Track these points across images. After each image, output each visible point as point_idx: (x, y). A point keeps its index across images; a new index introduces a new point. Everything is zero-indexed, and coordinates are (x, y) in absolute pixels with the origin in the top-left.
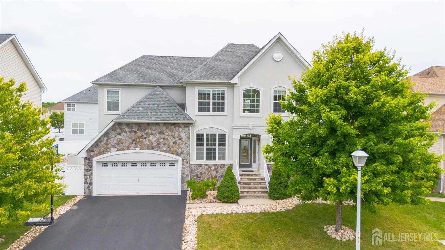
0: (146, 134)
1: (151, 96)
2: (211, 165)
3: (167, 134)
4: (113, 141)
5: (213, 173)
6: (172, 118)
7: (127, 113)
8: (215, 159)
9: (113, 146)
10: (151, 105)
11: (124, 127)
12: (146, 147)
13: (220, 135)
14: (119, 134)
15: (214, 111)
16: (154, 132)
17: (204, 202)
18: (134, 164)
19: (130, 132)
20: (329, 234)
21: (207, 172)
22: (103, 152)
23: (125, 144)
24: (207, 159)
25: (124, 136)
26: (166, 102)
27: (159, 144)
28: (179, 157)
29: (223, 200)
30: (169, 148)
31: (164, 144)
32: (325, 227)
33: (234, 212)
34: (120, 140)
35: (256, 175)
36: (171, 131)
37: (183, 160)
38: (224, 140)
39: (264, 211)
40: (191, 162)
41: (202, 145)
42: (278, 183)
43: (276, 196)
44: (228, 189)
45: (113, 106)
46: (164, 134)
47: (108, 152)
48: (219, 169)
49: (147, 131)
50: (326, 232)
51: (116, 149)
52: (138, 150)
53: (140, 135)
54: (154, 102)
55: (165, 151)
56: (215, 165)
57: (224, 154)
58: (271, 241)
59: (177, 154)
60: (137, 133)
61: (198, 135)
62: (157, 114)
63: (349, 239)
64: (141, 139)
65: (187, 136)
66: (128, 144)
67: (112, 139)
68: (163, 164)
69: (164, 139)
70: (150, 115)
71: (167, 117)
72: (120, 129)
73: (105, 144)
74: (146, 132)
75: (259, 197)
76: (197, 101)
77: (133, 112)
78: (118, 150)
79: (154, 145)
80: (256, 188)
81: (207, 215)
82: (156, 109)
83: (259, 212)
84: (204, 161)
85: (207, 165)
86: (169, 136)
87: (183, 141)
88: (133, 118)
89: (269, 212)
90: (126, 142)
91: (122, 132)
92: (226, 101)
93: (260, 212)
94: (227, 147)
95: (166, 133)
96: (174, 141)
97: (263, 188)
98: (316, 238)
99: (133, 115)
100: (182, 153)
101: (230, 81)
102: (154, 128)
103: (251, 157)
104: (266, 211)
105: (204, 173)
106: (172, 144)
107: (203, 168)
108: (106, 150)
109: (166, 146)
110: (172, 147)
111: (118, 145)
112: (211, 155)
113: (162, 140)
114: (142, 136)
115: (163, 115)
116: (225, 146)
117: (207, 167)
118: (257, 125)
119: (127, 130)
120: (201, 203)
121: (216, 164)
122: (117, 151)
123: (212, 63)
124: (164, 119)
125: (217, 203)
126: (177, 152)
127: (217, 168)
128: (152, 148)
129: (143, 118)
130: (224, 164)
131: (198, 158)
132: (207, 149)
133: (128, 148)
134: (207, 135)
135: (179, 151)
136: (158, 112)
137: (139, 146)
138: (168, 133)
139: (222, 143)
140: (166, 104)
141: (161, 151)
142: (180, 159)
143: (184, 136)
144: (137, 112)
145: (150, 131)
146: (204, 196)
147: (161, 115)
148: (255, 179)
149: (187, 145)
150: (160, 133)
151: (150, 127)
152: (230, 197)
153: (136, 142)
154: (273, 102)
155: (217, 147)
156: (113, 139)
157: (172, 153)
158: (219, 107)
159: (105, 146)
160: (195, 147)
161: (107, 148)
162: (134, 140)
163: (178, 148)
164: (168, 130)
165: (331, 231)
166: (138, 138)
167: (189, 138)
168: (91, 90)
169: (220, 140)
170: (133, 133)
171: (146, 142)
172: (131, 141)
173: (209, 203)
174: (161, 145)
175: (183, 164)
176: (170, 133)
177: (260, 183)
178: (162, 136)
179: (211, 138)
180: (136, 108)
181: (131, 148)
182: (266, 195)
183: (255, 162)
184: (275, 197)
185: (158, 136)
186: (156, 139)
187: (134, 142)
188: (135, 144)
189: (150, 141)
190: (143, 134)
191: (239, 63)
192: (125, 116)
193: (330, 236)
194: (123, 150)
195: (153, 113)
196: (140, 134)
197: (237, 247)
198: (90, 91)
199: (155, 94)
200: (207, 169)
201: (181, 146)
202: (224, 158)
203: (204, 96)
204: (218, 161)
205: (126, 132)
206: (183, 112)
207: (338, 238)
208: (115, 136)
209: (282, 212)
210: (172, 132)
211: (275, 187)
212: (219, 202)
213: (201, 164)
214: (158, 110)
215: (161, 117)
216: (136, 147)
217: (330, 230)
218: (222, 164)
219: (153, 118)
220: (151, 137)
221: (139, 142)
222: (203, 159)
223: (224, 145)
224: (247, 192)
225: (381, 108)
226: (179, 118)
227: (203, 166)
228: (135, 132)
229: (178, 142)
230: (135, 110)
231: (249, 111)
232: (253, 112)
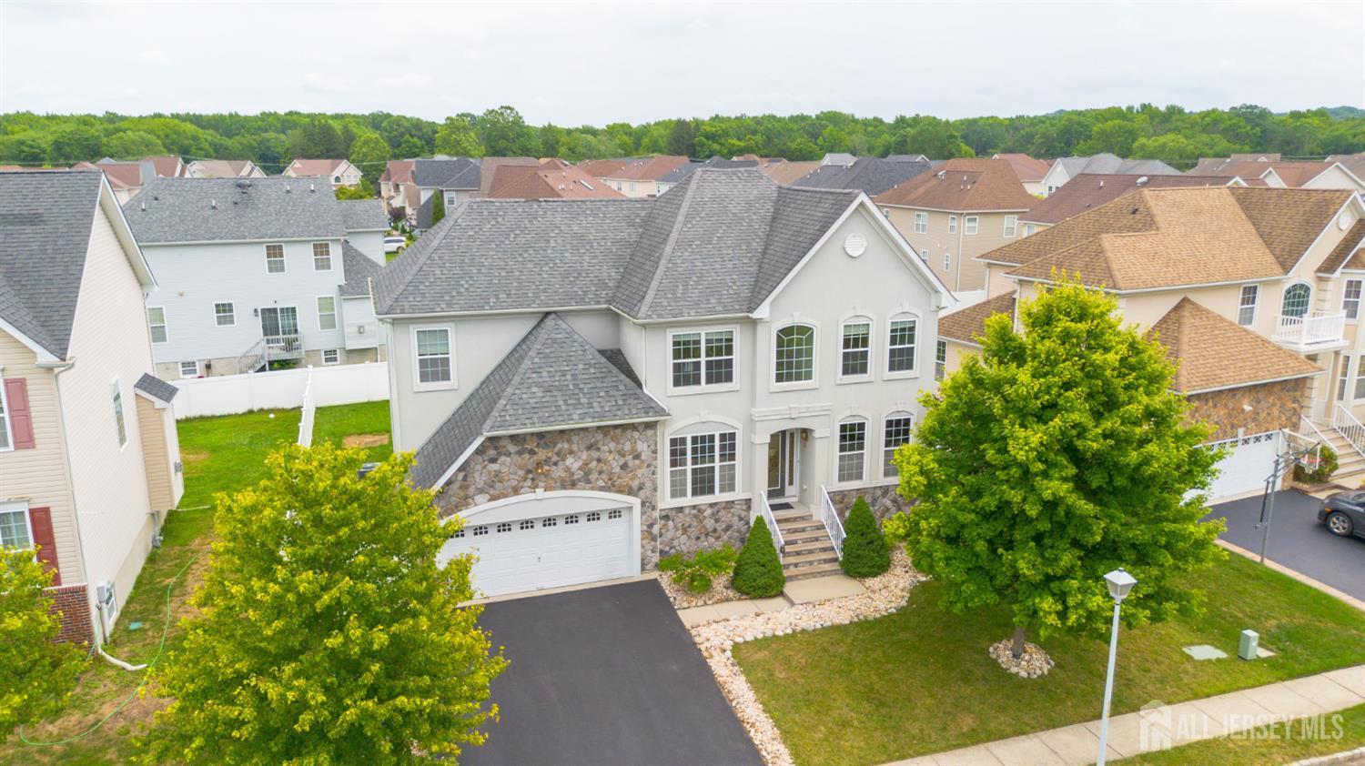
0: (558, 454)
1: (547, 351)
2: (703, 507)
3: (605, 448)
4: (479, 479)
5: (710, 523)
6: (619, 413)
7: (508, 407)
8: (711, 491)
9: (481, 491)
10: (557, 378)
11: (503, 443)
12: (558, 484)
13: (723, 437)
14: (493, 461)
15: (709, 381)
16: (575, 448)
17: (710, 602)
18: (527, 524)
19: (520, 453)
20: (1004, 666)
21: (695, 523)
22: (457, 507)
23: (509, 483)
24: (695, 493)
25: (504, 465)
26: (589, 364)
27: (588, 473)
28: (635, 498)
29: (753, 594)
30: (610, 479)
31: (600, 473)
32: (991, 649)
33: (799, 629)
34: (497, 473)
35: (802, 518)
36: (615, 439)
37: (643, 504)
38: (733, 447)
39: (856, 620)
40: (661, 506)
41: (683, 463)
42: (866, 542)
43: (863, 571)
44: (763, 569)
45: (435, 369)
46: (599, 449)
47: (467, 505)
48: (722, 513)
49: (559, 446)
50: (995, 661)
51: (487, 497)
52: (540, 492)
53: (544, 457)
54: (562, 368)
55: (602, 489)
56: (711, 505)
57: (732, 478)
58: (909, 700)
59: (631, 492)
60: (535, 453)
61: (673, 442)
62: (580, 404)
63: (1043, 673)
64: (546, 468)
65: (652, 447)
66: (516, 483)
67: (476, 475)
68: (593, 516)
69: (599, 460)
70: (564, 407)
71: (607, 409)
72: (496, 448)
73: (461, 487)
74: (557, 449)
75: (823, 574)
76: (671, 361)
77: (521, 402)
78: (493, 499)
79: (575, 477)
80: (810, 552)
81: (746, 643)
82: (571, 387)
83: (847, 622)
84: (688, 500)
85: (694, 507)
86: (610, 452)
87: (643, 462)
88: (527, 421)
89: (866, 621)
90: (511, 476)
91: (500, 454)
92: (736, 357)
93: (851, 623)
94: (738, 462)
95: (602, 448)
96: (621, 462)
97: (824, 550)
98: (985, 679)
99: (525, 411)
100: (640, 488)
101: (751, 315)
102: (575, 439)
103: (783, 472)
104: (861, 617)
105: (689, 527)
106: (617, 470)
107: (686, 516)
108: (465, 502)
109: (604, 476)
110: (619, 477)
111: (492, 487)
112: (703, 484)
113: (595, 463)
114: (547, 461)
115: (595, 404)
116: (734, 460)
117: (694, 512)
118: (808, 408)
119: (512, 448)
120: (706, 604)
121: (716, 504)
122: (490, 500)
124: (602, 417)
125: (740, 599)
126: (630, 488)
127: (718, 512)
128: (573, 485)
129: (552, 419)
130: (733, 502)
131: (673, 495)
132: (694, 471)
133: (516, 491)
134: (695, 440)
135: (635, 484)
136: (581, 395)
137: (540, 484)
138: (608, 446)
139: (729, 451)
140: (592, 371)
141: (592, 489)
142: (636, 502)
143: (645, 449)
144: (531, 401)
145: (566, 445)
146: (706, 587)
147: (590, 405)
148: (803, 530)
149: (653, 468)
150: (589, 448)
151: (565, 437)
152: (770, 585)
153: (535, 476)
154: (842, 351)
155: (717, 464)
156: (478, 473)
157: (620, 492)
158: (720, 372)
159: (462, 494)
160: (668, 469)
161: (466, 497)
162: (529, 471)
163: (633, 479)
164: (608, 439)
165: (1005, 659)
166: (539, 465)
167: (655, 452)
168: (160, 197)
169: (723, 448)
170: (527, 456)
171: (558, 472)
172: (521, 473)
173: (722, 601)
174: (594, 476)
175: (643, 513)
176: (612, 445)
177: (817, 539)
178: (595, 454)
179: (703, 445)
180: (525, 390)
181: (522, 491)
182: (836, 566)
183: (791, 483)
184: (859, 573)
185: (585, 455)
186: (580, 463)
187: (530, 476)
188: (533, 479)
189: (568, 469)
190: (549, 455)
192: (508, 418)
193: (1007, 669)
194: (505, 496)
195: (569, 402)
196: (542, 454)
197: (856, 723)
198: (156, 199)
199: (554, 341)
200: (695, 516)
201: (639, 472)
202: (732, 488)
203: (684, 349)
204: (719, 497)
205: (509, 454)
206: (638, 391)
207: (1024, 674)
208: (485, 467)
209: (892, 614)
210: (618, 443)
211: (860, 552)
212: (744, 597)
213: (682, 508)
214: (577, 391)
215: (591, 410)
216: (534, 487)
217: (1002, 652)
218: (727, 502)
219: (575, 417)
220: (570, 461)
221: (542, 473)
222: (685, 495)
223: (732, 457)
224: (796, 565)
226: (634, 411)
227: (687, 511)
228: (532, 452)
229: (631, 463)
230: (524, 396)
231: (789, 378)
232: (798, 378)
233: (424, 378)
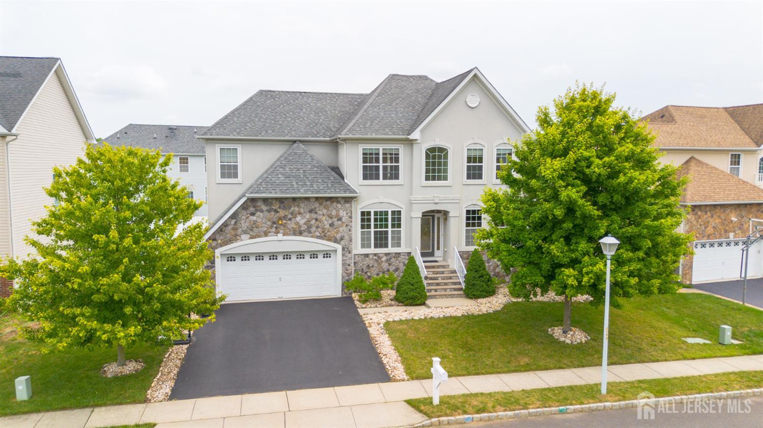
0: (292, 214)
1: (290, 158)
2: (381, 255)
3: (320, 212)
4: (244, 225)
5: (385, 266)
6: (328, 191)
7: (263, 184)
8: (386, 246)
9: (245, 232)
10: (294, 171)
11: (259, 203)
12: (292, 232)
13: (393, 212)
14: (253, 214)
15: (385, 178)
16: (302, 211)
17: (380, 306)
18: (273, 256)
19: (269, 211)
20: (556, 338)
21: (376, 265)
22: (230, 241)
23: (262, 229)
24: (376, 246)
25: (259, 217)
26: (315, 166)
27: (309, 227)
28: (338, 245)
29: (406, 302)
30: (323, 232)
31: (317, 227)
32: (549, 330)
33: (429, 317)
34: (255, 222)
35: (443, 267)
36: (326, 207)
37: (343, 249)
38: (399, 220)
39: (466, 314)
40: (354, 252)
41: (369, 227)
42: (478, 276)
43: (476, 293)
44: (413, 287)
45: (229, 171)
46: (316, 213)
47: (236, 240)
48: (393, 260)
49: (293, 208)
50: (551, 335)
51: (248, 236)
52: (280, 236)
53: (283, 215)
54: (298, 167)
55: (318, 237)
56: (387, 254)
57: (399, 238)
58: (489, 349)
59: (336, 241)
60: (278, 212)
61: (363, 213)
62: (306, 185)
63: (581, 342)
64: (284, 221)
65: (349, 214)
66: (266, 229)
67: (242, 222)
68: (314, 255)
69: (316, 220)
70: (296, 186)
71: (321, 188)
72: (254, 207)
73: (233, 229)
74: (291, 211)
75: (452, 296)
76: (361, 164)
77: (271, 181)
78: (252, 237)
79: (302, 229)
80: (446, 284)
81: (394, 321)
82: (302, 176)
83: (460, 315)
84: (372, 250)
85: (375, 255)
86: (323, 215)
87: (343, 223)
88: (272, 191)
89: (473, 315)
90: (263, 225)
91: (257, 210)
92: (401, 164)
93: (462, 315)
94: (403, 229)
95: (319, 212)
96: (330, 222)
97: (455, 283)
98: (542, 343)
99: (272, 186)
100: (342, 239)
101: (408, 137)
102: (302, 205)
103: (433, 241)
104: (469, 313)
105: (373, 266)
106: (327, 226)
107: (370, 259)
108: (235, 238)
109: (319, 230)
110: (328, 231)
111: (251, 230)
112: (381, 241)
113: (314, 221)
114: (285, 217)
115: (314, 186)
116: (400, 228)
117: (375, 258)
118: (445, 197)
119: (264, 208)
120: (376, 306)
121: (389, 254)
122: (250, 239)
123: (376, 107)
124: (318, 192)
125: (398, 306)
126: (336, 238)
127: (390, 259)
128: (301, 233)
129: (288, 191)
130: (400, 254)
131: (363, 246)
132: (376, 233)
133: (266, 234)
134: (376, 213)
135: (338, 236)
136: (307, 181)
137: (281, 231)
138: (322, 211)
139: (397, 223)
140: (316, 169)
141: (312, 237)
142: (339, 247)
143: (345, 215)
144: (277, 181)
145: (297, 209)
146: (377, 298)
147: (312, 186)
148: (443, 273)
149: (349, 227)
150: (311, 211)
151: (296, 203)
152: (416, 297)
153: (277, 226)
154: (466, 164)
155: (390, 229)
156: (244, 221)
157: (329, 240)
158: (393, 174)
159: (233, 233)
160: (359, 230)
161: (236, 235)
162: (274, 223)
163: (337, 233)
164: (322, 207)
165: (558, 334)
166: (280, 219)
167: (351, 217)
168: (128, 133)
169: (393, 219)
170: (273, 213)
171: (291, 225)
172: (269, 223)
173: (387, 306)
174: (313, 229)
175: (343, 255)
176: (325, 211)
177: (451, 278)
178: (314, 216)
179: (381, 217)
180: (275, 176)
181: (270, 234)
182: (461, 292)
183: (438, 249)
184: (474, 295)
185: (308, 216)
186: (305, 220)
187: (275, 226)
188: (276, 228)
189: (297, 223)
190: (287, 213)
191: (414, 107)
192: (262, 189)
193: (557, 339)
194: (259, 236)
195: (300, 183)
196: (282, 213)
197: (451, 357)
198: (126, 133)
199: (296, 154)
200: (376, 260)
201: (341, 229)
202: (399, 245)
203: (368, 157)
204: (391, 249)
205: (262, 211)
206: (342, 181)
207: (568, 341)
208: (247, 218)
209: (490, 313)
210: (328, 210)
211: (474, 282)
212: (401, 304)
213: (368, 254)
214: (305, 178)
215: (312, 188)
216: (277, 233)
217: (557, 332)
218: (396, 253)
219: (302, 191)
220: (299, 218)
221: (282, 224)
222: (370, 247)
223: (399, 226)
224: (436, 290)
225: (627, 183)
226: (337, 190)
227: (371, 257)
228: (276, 211)
229: (336, 223)
230: (274, 179)
231: (434, 179)
232: (439, 179)
233: (223, 176)
